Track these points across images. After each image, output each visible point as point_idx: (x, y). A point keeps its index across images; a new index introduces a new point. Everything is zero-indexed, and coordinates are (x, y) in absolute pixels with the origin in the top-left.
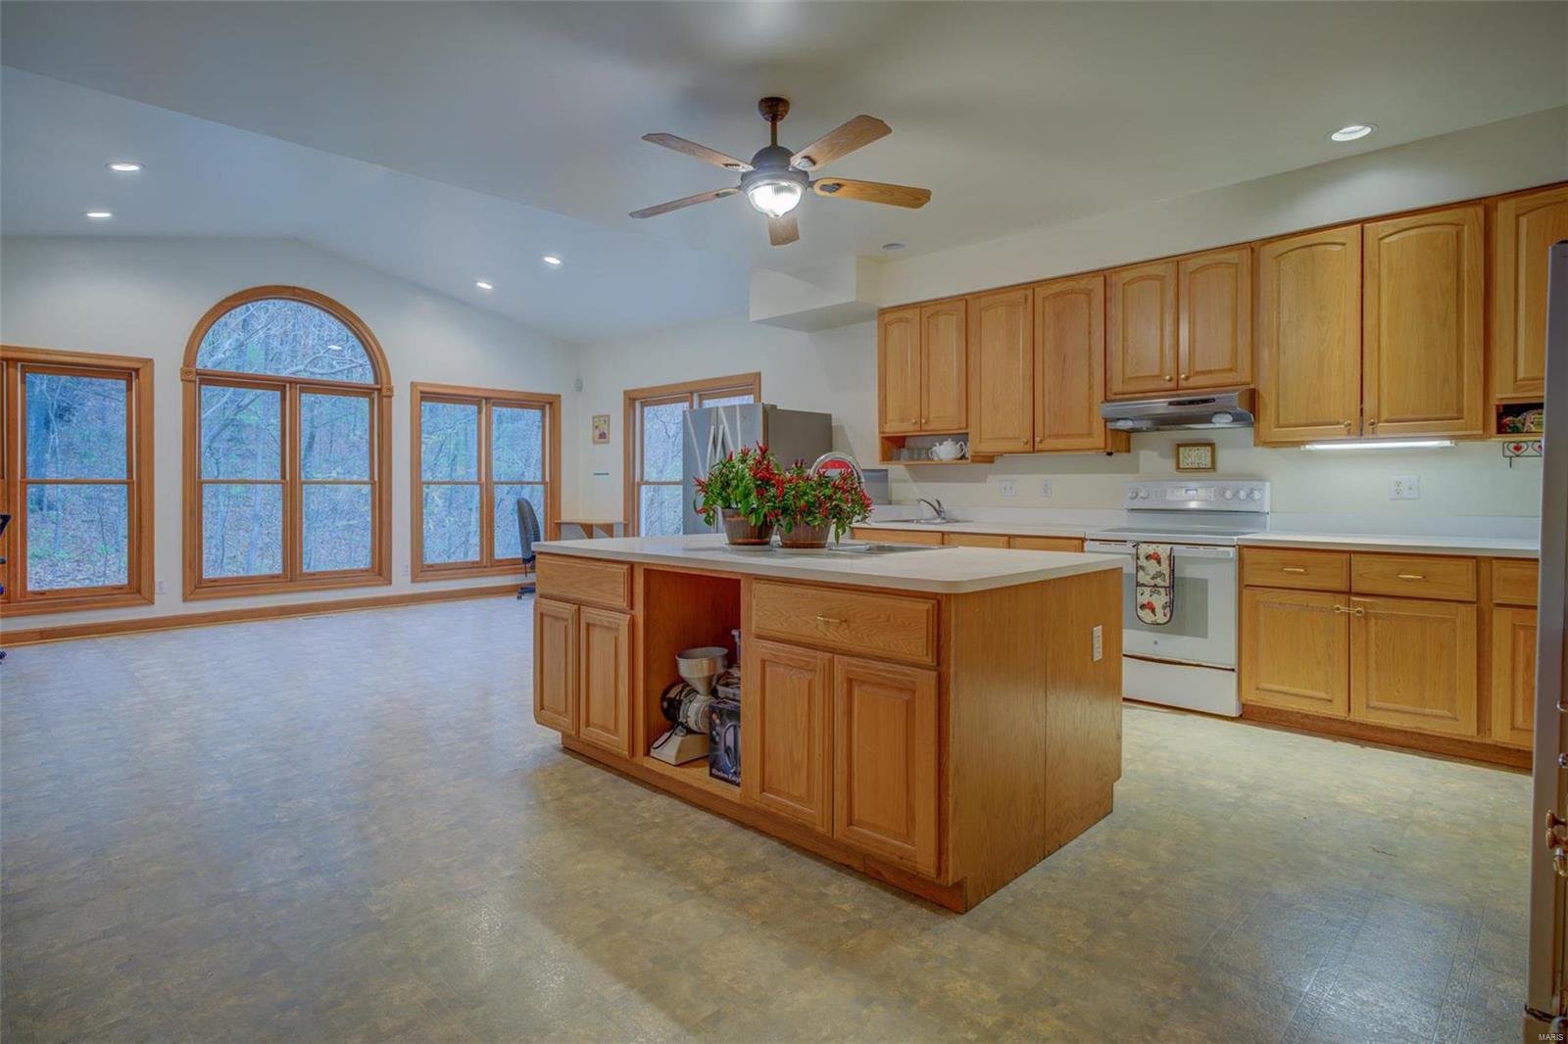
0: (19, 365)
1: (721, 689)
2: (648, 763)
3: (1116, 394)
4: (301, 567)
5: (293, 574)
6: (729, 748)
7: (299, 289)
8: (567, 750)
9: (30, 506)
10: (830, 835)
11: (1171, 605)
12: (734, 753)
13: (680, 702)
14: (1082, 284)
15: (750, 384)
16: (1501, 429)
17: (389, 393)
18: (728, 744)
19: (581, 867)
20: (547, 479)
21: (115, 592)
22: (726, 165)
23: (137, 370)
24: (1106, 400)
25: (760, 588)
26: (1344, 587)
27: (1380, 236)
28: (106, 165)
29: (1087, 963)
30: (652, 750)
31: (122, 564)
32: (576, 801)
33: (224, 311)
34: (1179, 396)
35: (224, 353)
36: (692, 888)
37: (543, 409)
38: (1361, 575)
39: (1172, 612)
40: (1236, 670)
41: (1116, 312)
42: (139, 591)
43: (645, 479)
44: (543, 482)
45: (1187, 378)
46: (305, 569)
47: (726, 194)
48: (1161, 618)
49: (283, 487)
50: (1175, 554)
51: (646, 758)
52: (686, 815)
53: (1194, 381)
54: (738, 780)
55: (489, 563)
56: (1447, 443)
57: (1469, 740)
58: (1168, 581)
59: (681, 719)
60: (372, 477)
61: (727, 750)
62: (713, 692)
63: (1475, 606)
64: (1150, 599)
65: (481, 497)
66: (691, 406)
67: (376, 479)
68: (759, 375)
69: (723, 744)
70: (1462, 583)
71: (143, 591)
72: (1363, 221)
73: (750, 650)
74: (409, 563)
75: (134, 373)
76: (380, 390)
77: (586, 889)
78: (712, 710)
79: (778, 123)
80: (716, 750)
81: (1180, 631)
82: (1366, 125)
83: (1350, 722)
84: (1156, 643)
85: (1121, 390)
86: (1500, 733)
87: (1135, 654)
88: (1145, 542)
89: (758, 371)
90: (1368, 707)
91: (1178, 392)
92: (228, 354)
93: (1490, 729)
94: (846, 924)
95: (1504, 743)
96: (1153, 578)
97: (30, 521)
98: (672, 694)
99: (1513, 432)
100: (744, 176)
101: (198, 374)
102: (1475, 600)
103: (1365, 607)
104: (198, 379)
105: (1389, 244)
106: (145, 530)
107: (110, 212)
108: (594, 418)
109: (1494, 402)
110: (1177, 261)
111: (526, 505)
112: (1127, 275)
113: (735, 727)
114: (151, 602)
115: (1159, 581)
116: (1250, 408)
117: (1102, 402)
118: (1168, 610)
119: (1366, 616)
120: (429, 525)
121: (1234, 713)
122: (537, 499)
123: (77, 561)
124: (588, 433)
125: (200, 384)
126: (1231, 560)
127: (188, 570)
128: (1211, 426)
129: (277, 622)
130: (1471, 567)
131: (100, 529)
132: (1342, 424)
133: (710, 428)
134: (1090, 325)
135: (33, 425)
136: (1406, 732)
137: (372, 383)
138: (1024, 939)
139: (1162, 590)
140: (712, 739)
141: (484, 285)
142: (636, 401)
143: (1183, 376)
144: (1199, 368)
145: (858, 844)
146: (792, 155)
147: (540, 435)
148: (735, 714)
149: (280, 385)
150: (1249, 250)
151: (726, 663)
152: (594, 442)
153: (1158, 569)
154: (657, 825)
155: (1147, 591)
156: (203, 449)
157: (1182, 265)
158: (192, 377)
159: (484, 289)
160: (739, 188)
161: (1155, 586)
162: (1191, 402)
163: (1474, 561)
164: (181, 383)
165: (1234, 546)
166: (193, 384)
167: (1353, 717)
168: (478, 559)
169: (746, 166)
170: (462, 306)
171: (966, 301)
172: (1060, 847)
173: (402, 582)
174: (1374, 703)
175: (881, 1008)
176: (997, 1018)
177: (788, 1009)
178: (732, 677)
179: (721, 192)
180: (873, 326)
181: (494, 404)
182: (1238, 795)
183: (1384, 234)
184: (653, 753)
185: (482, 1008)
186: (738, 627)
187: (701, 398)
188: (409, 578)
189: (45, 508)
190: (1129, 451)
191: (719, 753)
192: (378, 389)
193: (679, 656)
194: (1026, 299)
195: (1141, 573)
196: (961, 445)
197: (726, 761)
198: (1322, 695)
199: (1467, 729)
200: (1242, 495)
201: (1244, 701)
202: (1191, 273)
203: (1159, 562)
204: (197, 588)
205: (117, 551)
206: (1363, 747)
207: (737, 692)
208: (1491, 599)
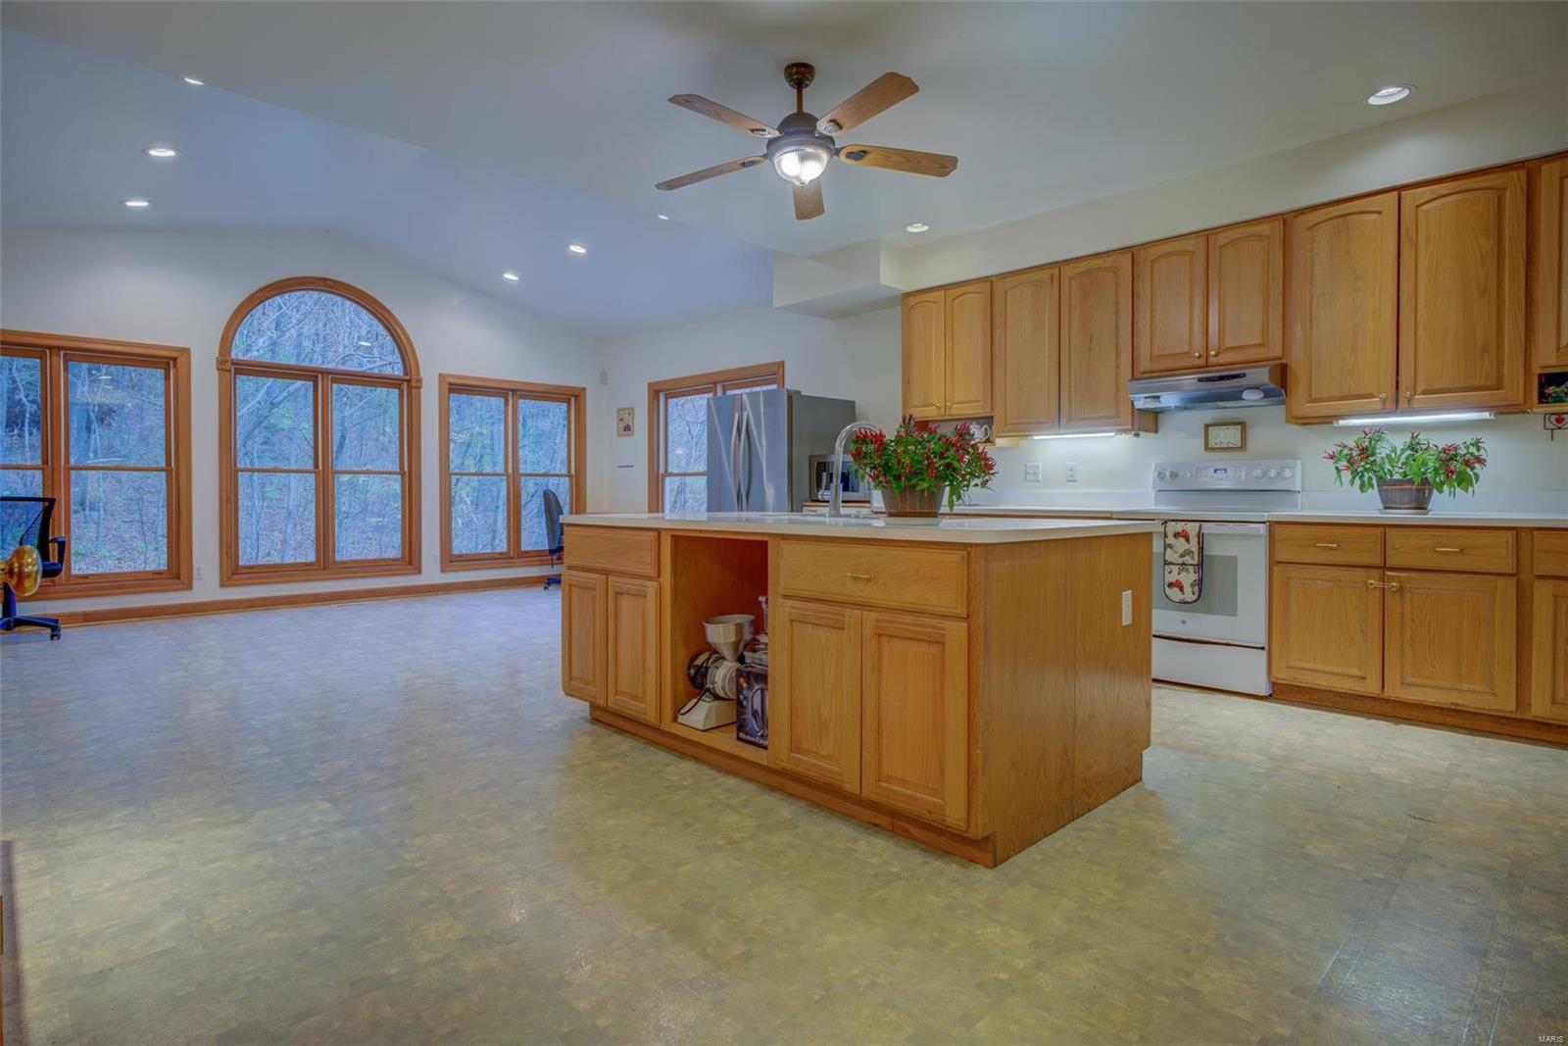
0: (62, 353)
1: (748, 655)
2: (676, 729)
3: (1143, 373)
4: (334, 556)
5: (325, 563)
6: (756, 711)
7: (330, 280)
8: (594, 720)
9: (73, 507)
10: (857, 792)
11: (1200, 583)
12: (761, 717)
13: (707, 668)
14: (1110, 261)
15: (773, 372)
16: (1543, 398)
17: (417, 385)
18: (755, 707)
19: (610, 822)
20: (573, 472)
21: (155, 577)
22: (752, 131)
23: (175, 359)
24: (1134, 378)
25: (787, 547)
26: (1378, 562)
27: (1418, 203)
28: (144, 150)
29: (1118, 913)
30: (680, 717)
31: (162, 561)
32: (604, 765)
33: (257, 302)
34: (1208, 372)
35: (258, 351)
36: (721, 842)
37: (568, 402)
38: (1395, 549)
39: (1200, 591)
40: (1266, 648)
41: (1144, 289)
42: (178, 577)
43: (669, 471)
44: (569, 475)
45: (1216, 355)
46: (338, 558)
47: (753, 163)
48: (1189, 596)
49: (316, 477)
50: (1203, 531)
51: (674, 724)
52: (713, 779)
53: (1223, 358)
54: (765, 743)
55: (515, 555)
56: (1486, 415)
57: (1508, 715)
58: (1196, 559)
59: (709, 685)
60: (402, 468)
61: (755, 713)
62: (741, 659)
63: (1515, 579)
64: (1178, 578)
65: (508, 488)
66: (715, 394)
67: (406, 469)
68: (782, 364)
69: (750, 708)
70: (1501, 557)
71: (182, 578)
72: (1400, 189)
73: (778, 609)
74: (438, 553)
75: (171, 363)
76: (409, 381)
77: (616, 842)
78: (739, 673)
79: (804, 90)
80: (743, 713)
81: (1209, 610)
82: (1404, 86)
83: (1383, 699)
84: (1184, 622)
85: (1148, 369)
86: (1540, 707)
87: (1163, 634)
88: (1173, 521)
89: (781, 360)
90: (1403, 683)
91: (1207, 369)
92: (262, 351)
93: (1529, 705)
94: (875, 876)
95: (1544, 718)
96: (1182, 556)
97: (74, 519)
98: (699, 662)
99: (1555, 402)
100: (771, 142)
101: (233, 364)
102: (1514, 572)
103: (1400, 582)
104: (233, 369)
105: (1427, 211)
106: (184, 518)
107: (148, 202)
108: (619, 410)
109: (1536, 370)
110: (1206, 234)
111: (552, 497)
112: (1155, 251)
113: (762, 690)
114: (189, 587)
115: (1187, 559)
116: (1281, 383)
117: (1130, 381)
118: (1196, 589)
119: (1401, 590)
120: (458, 523)
121: (1264, 690)
122: (562, 489)
123: (119, 559)
124: (613, 425)
125: (235, 374)
126: (1261, 536)
127: (225, 556)
128: (1241, 403)
129: (310, 608)
130: (1510, 540)
131: (139, 529)
132: (1377, 397)
133: (734, 415)
134: (1117, 303)
135: (76, 426)
136: (1442, 709)
137: (402, 374)
138: (1054, 891)
139: (1191, 568)
140: (739, 703)
141: (510, 276)
142: (661, 393)
143: (1213, 353)
144: (1229, 343)
145: (885, 799)
146: (818, 120)
147: (566, 432)
148: (762, 678)
149: (312, 375)
150: (1282, 222)
151: (752, 629)
152: (619, 435)
153: (1187, 547)
154: (686, 788)
155: (1175, 569)
156: (238, 446)
157: (1212, 240)
158: (227, 366)
159: (511, 280)
160: (765, 156)
161: (1184, 564)
162: (1222, 378)
163: (1515, 532)
164: (216, 373)
165: (1264, 523)
166: (228, 373)
167: (1389, 693)
168: (505, 550)
169: (772, 131)
170: (487, 298)
171: (992, 282)
172: (1089, 811)
173: (431, 572)
174: (1409, 680)
175: (911, 950)
176: (1029, 960)
177: (818, 949)
178: (759, 643)
179: (746, 161)
180: (896, 312)
181: (521, 397)
182: (1270, 766)
183: (1422, 201)
184: (681, 719)
185: (516, 944)
186: (765, 593)
187: (725, 390)
188: (438, 568)
189: (87, 509)
190: (1156, 432)
191: (747, 716)
192: (406, 380)
193: (707, 622)
194: (1052, 280)
195: (1169, 550)
196: (986, 429)
197: (752, 724)
198: (1355, 672)
199: (1506, 703)
200: (1273, 473)
201: (1274, 680)
202: (1221, 247)
203: (1188, 540)
204: (233, 574)
205: (157, 549)
206: (1397, 724)
207: (764, 657)
208: (1532, 572)
